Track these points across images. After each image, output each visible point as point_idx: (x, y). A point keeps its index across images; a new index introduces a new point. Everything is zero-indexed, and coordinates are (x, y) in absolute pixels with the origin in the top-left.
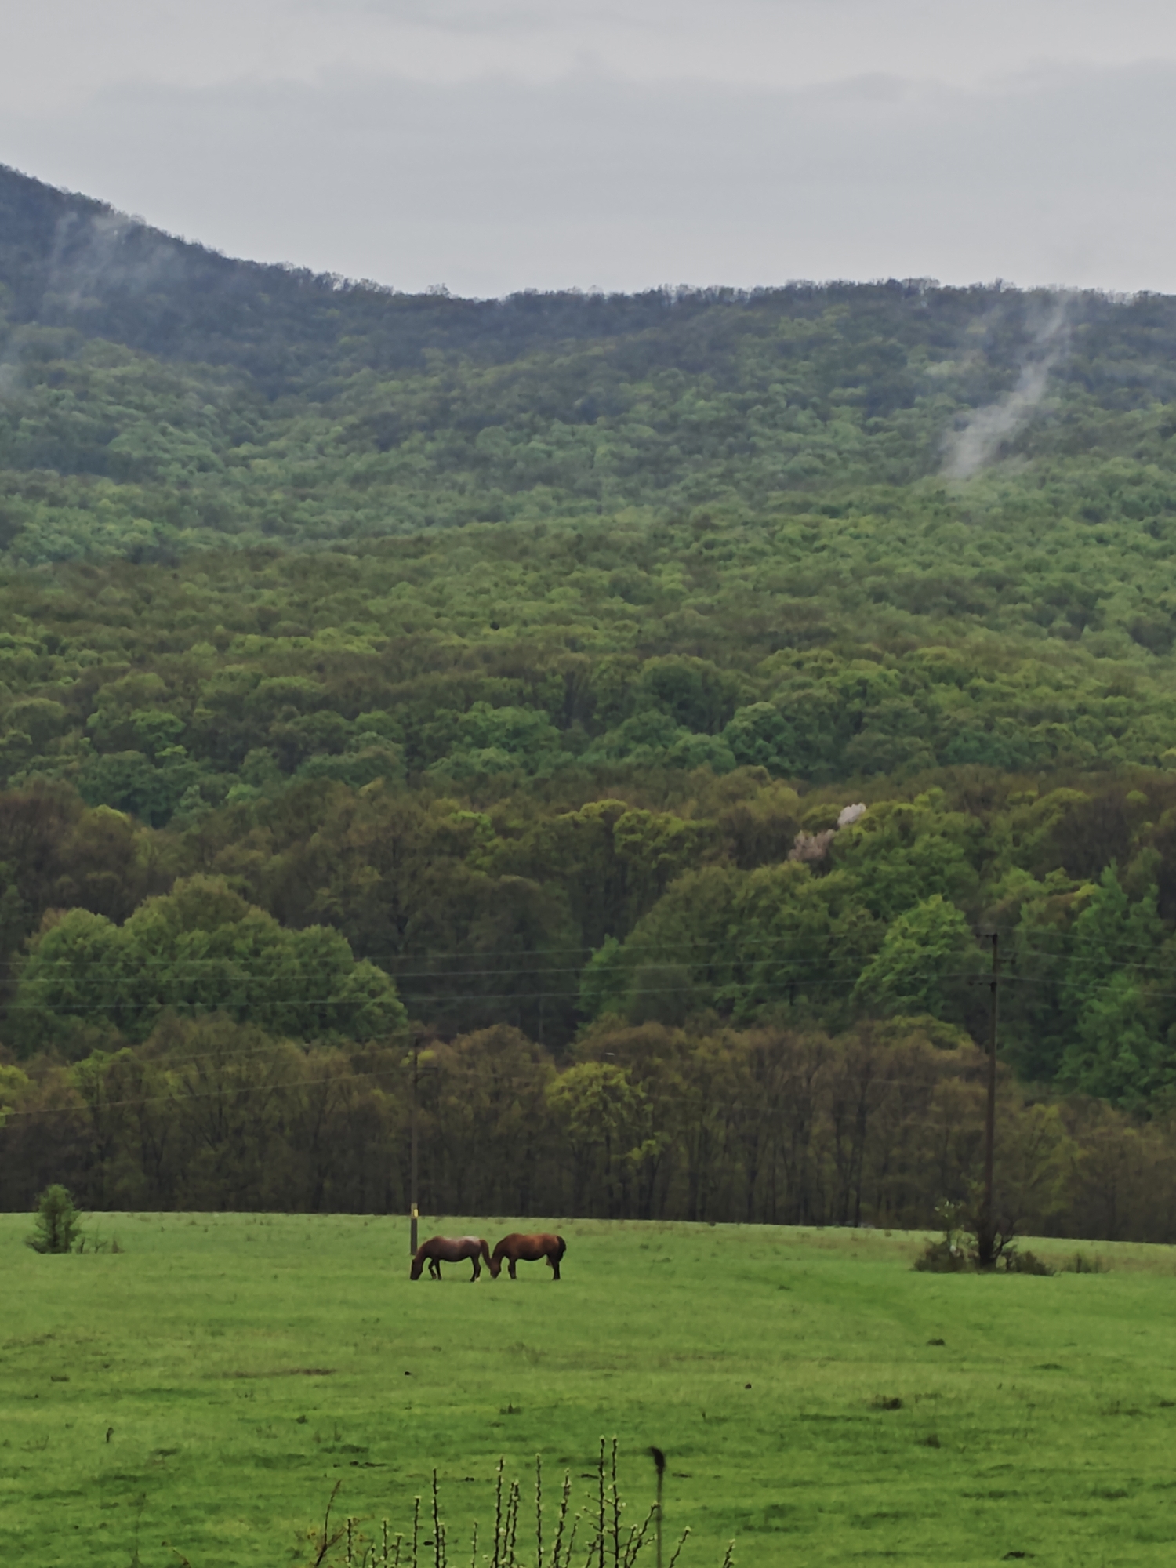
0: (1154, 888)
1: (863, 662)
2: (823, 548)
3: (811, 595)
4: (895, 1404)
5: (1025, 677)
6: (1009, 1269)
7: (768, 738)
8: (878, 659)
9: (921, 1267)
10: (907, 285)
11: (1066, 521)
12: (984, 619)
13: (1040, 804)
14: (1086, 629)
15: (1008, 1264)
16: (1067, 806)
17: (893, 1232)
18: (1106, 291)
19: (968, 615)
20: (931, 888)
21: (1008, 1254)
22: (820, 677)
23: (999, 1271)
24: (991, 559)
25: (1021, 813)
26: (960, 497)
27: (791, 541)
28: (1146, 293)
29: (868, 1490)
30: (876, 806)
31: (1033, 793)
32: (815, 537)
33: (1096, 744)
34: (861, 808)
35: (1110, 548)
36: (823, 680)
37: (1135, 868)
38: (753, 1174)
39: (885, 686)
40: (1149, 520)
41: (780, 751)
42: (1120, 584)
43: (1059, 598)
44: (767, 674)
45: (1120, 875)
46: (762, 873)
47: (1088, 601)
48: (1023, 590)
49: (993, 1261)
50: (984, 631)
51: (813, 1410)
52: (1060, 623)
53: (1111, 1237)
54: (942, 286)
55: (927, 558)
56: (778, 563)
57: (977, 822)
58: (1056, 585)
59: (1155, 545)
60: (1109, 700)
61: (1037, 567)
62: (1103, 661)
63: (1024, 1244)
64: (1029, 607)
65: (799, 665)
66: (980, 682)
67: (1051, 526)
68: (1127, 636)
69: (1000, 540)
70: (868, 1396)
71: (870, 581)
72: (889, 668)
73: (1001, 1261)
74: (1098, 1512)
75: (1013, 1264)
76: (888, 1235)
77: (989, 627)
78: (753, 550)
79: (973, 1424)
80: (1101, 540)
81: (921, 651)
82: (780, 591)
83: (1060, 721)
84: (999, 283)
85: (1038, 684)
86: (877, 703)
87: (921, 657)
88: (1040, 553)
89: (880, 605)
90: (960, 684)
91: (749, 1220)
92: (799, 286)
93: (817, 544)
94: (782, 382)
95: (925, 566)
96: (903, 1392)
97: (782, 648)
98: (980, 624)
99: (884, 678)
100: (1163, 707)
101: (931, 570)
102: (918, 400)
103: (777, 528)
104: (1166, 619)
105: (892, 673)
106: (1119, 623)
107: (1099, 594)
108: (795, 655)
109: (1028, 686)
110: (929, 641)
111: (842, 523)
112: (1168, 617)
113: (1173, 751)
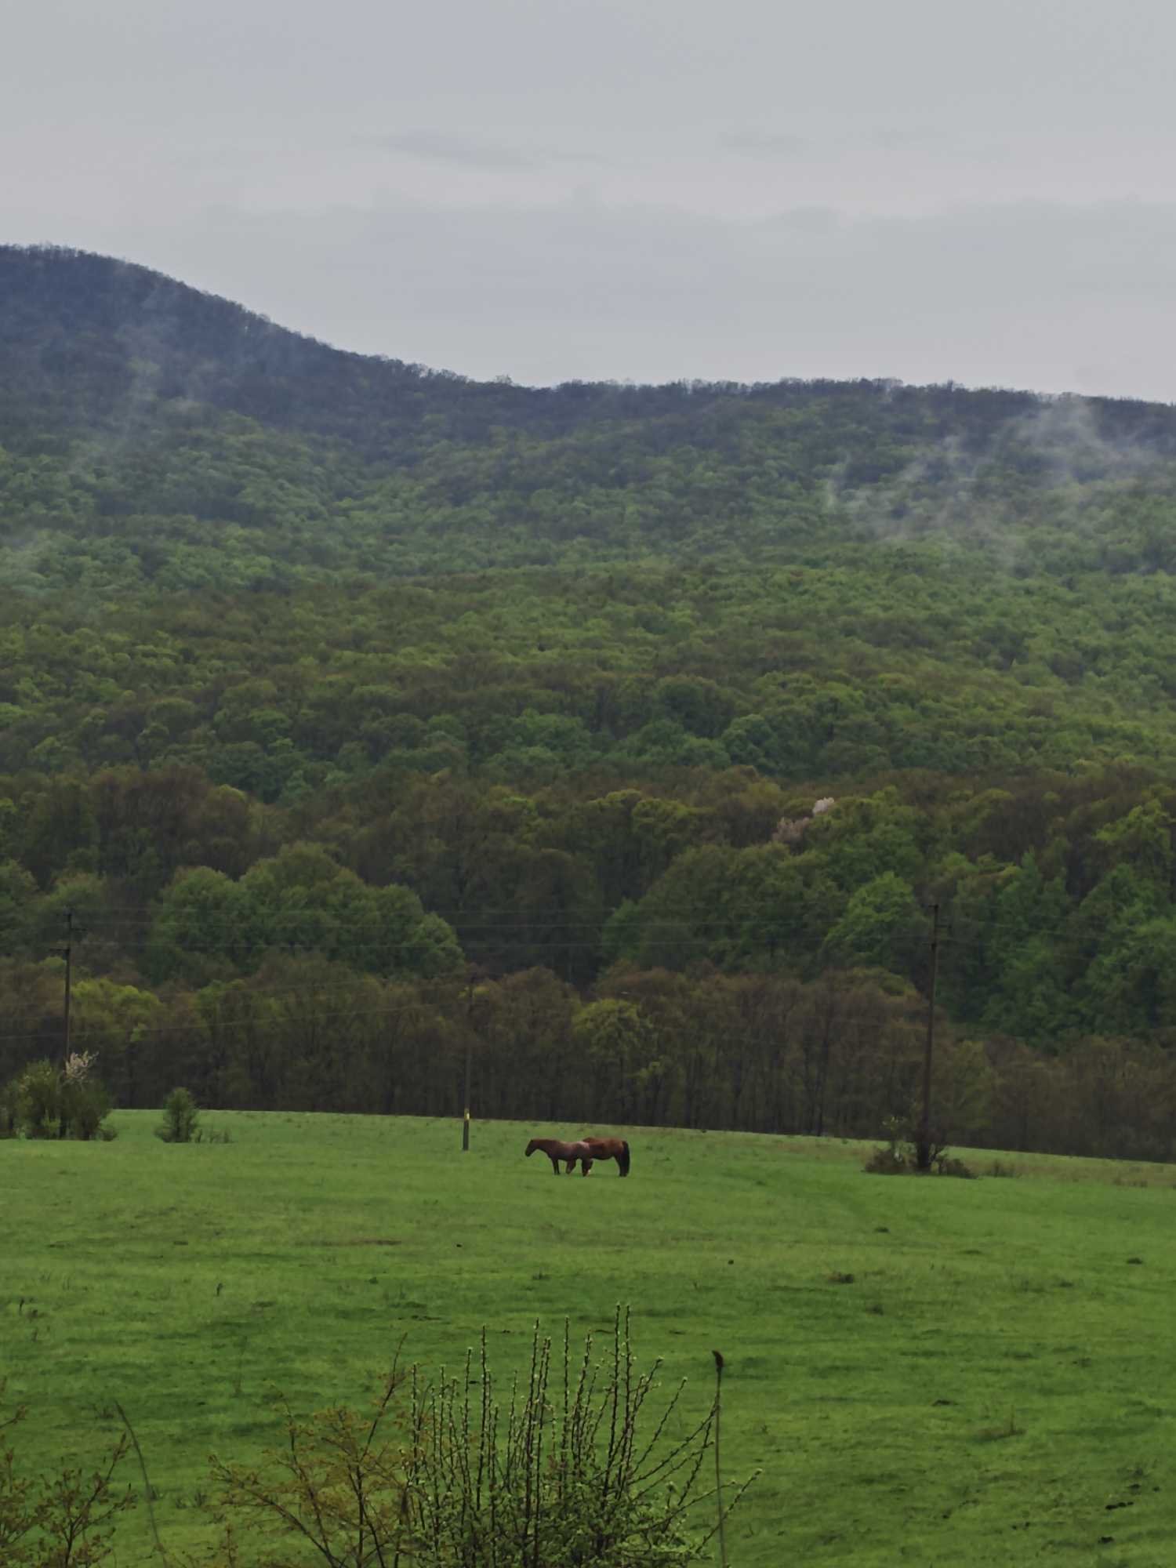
0: (1064, 870)
1: (834, 684)
2: (805, 592)
3: (795, 629)
4: (848, 1279)
5: (964, 699)
6: (941, 1173)
7: (757, 743)
8: (846, 681)
9: (870, 1169)
10: (876, 384)
12: (933, 652)
13: (975, 801)
14: (1015, 663)
15: (940, 1168)
16: (995, 803)
17: (849, 1140)
18: (1036, 392)
19: (919, 648)
20: (886, 866)
21: (941, 1160)
22: (800, 695)
23: (932, 1174)
24: (939, 604)
25: (960, 808)
26: (915, 554)
27: (780, 586)
28: (1069, 394)
29: (824, 1348)
30: (843, 799)
31: (969, 792)
32: (798, 584)
33: (1020, 754)
34: (830, 801)
35: (1035, 598)
36: (803, 697)
37: (1048, 853)
38: (738, 1092)
39: (852, 704)
40: (1066, 576)
41: (767, 754)
42: (1042, 627)
43: (994, 636)
44: (758, 692)
45: (1037, 859)
46: (751, 851)
47: (1017, 640)
48: (964, 629)
49: (929, 1165)
50: (932, 662)
51: (782, 1283)
52: (995, 656)
53: (1023, 1148)
54: (905, 385)
55: (887, 603)
56: (769, 603)
57: (923, 815)
58: (991, 626)
59: (1071, 596)
60: (1032, 719)
61: (977, 612)
62: (1027, 688)
63: (953, 1153)
64: (969, 643)
65: (783, 685)
66: (929, 703)
67: (988, 579)
68: (1047, 669)
69: (947, 589)
70: (827, 1272)
71: (842, 619)
72: (856, 689)
73: (935, 1166)
74: (1010, 1370)
75: (944, 1169)
76: (845, 1143)
77: (937, 658)
78: (749, 592)
79: (910, 1297)
80: (1028, 592)
81: (881, 676)
82: (771, 626)
83: (992, 735)
84: (951, 384)
85: (976, 705)
86: (846, 717)
87: (882, 682)
88: (979, 600)
89: (849, 638)
90: (912, 705)
91: (734, 1127)
92: (790, 382)
93: (800, 589)
94: (775, 458)
95: (886, 609)
96: (854, 1269)
97: (771, 671)
98: (930, 656)
99: (852, 697)
100: (1076, 726)
101: (891, 612)
102: (884, 475)
103: (769, 575)
104: (1078, 656)
105: (858, 693)
106: (1041, 658)
107: (1026, 635)
108: (781, 677)
109: (967, 706)
110: (888, 669)
111: (821, 572)
112: (1080, 654)
113: (1082, 761)
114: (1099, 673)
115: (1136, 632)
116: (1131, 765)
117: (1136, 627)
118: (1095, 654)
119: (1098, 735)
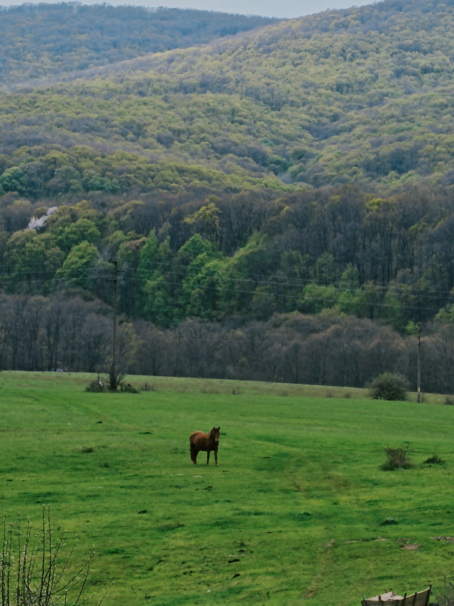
0: (169, 237)
1: (54, 151)
2: (38, 106)
3: (34, 125)
4: (90, 451)
5: (116, 157)
6: (122, 391)
7: (16, 179)
8: (59, 150)
9: (88, 390)
10: (69, 4)
11: (131, 96)
12: (100, 134)
13: (125, 206)
14: (140, 138)
15: (122, 388)
16: (136, 206)
18: (146, 7)
19: (94, 132)
20: (84, 238)
21: (121, 385)
22: (38, 156)
23: (118, 392)
24: (103, 111)
25: (119, 209)
26: (91, 87)
27: (26, 104)
28: (162, 7)
30: (61, 207)
31: (122, 201)
32: (35, 102)
33: (143, 182)
34: (55, 208)
35: (149, 106)
36: (38, 158)
37: (161, 231)
39: (63, 160)
40: (164, 95)
41: (22, 184)
42: (153, 120)
43: (128, 126)
44: (18, 156)
45: (156, 233)
46: (17, 234)
47: (139, 127)
48: (115, 123)
49: (116, 387)
50: (101, 139)
51: (58, 453)
52: (131, 135)
53: (155, 374)
54: (83, 5)
55: (78, 110)
56: (21, 112)
57: (101, 213)
58: (128, 120)
59: (166, 105)
60: (149, 165)
61: (120, 114)
62: (146, 150)
63: (129, 379)
64: (118, 129)
65: (29, 152)
66: (99, 158)
67: (126, 98)
68: (155, 140)
69: (106, 103)
70: (81, 447)
71: (56, 120)
72: (63, 152)
73: (119, 388)
74: (173, 494)
75: (124, 389)
77: (103, 137)
78: (11, 108)
79: (122, 458)
80: (145, 104)
81: (76, 146)
82: (22, 124)
83: (130, 174)
84: (105, 3)
85: (122, 159)
86: (60, 167)
87: (76, 149)
88: (122, 109)
89: (60, 128)
90: (91, 159)
91: (14, 369)
92: (27, 5)
93: (36, 105)
94: (21, 42)
95: (78, 113)
96: (93, 445)
97: (23, 146)
98: (99, 136)
99: (63, 157)
100: (170, 168)
101: (79, 115)
102: (74, 49)
103: (20, 99)
104: (170, 134)
105: (65, 155)
106: (152, 135)
107: (145, 125)
108: (27, 148)
109: (118, 160)
110: (80, 142)
111: (45, 96)
112: (171, 133)
113: (174, 184)
114: (181, 142)
115: (198, 121)
116: (198, 186)
117: (198, 119)
118: (178, 133)
119: (181, 171)
